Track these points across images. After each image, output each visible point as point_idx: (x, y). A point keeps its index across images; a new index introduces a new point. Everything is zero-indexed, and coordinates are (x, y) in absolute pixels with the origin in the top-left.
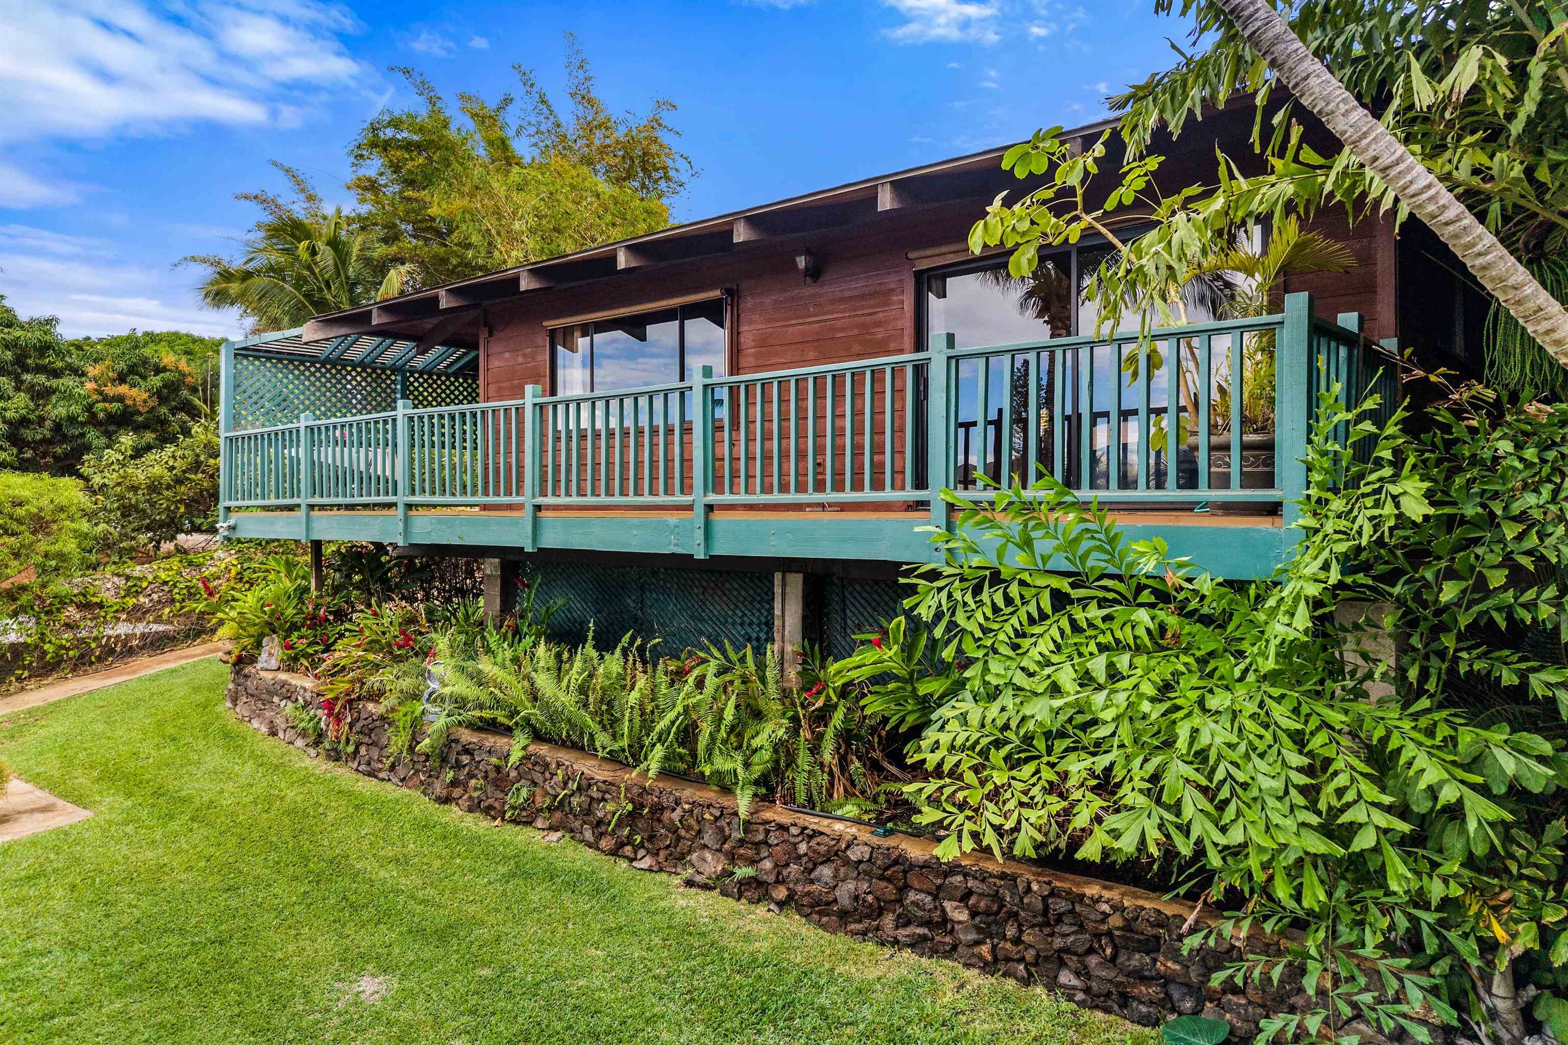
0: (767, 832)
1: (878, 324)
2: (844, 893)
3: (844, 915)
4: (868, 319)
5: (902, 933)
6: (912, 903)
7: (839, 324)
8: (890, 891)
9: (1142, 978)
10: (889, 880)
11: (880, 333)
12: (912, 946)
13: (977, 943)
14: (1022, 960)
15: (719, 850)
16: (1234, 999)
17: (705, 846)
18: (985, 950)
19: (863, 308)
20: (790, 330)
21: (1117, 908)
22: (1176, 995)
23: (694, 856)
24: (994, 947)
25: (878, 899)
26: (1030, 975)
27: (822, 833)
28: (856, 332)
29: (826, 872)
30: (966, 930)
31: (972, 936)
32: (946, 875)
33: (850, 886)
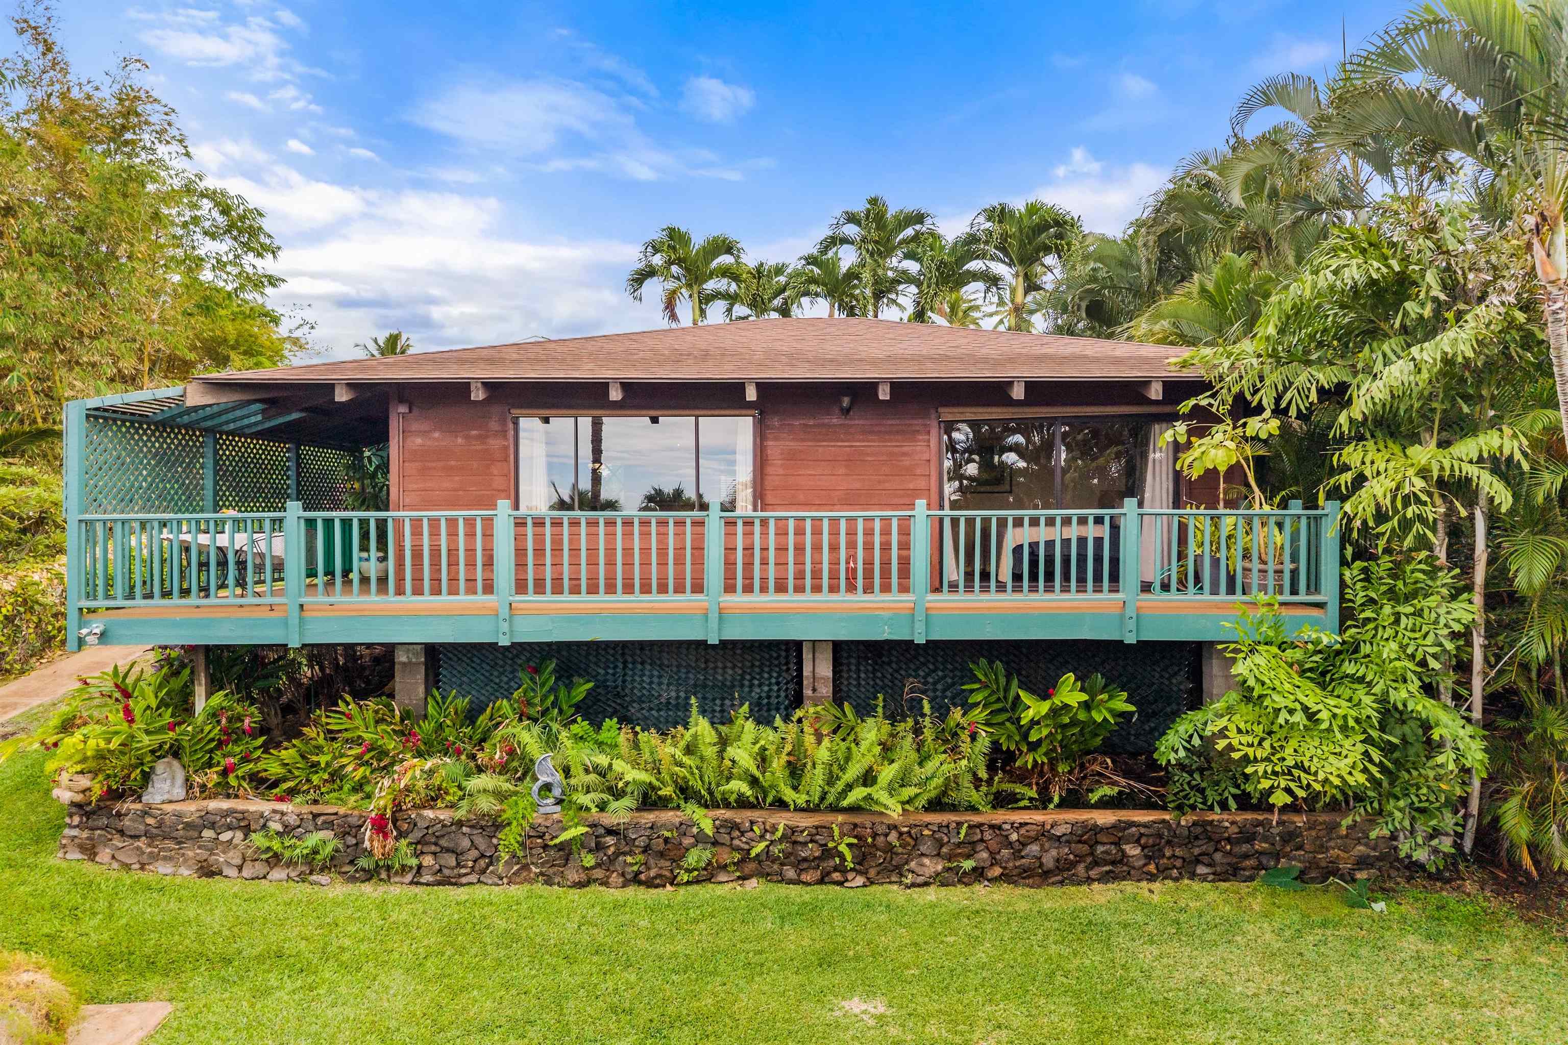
0: (982, 832)
1: (905, 454)
2: (1049, 860)
3: (1046, 874)
4: (896, 450)
5: (1093, 873)
6: (1102, 852)
7: (869, 450)
8: (1085, 848)
9: (1246, 856)
10: (1085, 842)
11: (907, 462)
12: (1099, 880)
13: (1145, 865)
14: (1174, 867)
15: (938, 855)
16: (1298, 853)
17: (922, 855)
18: (1152, 868)
19: (891, 441)
20: (820, 449)
21: (1232, 823)
22: (1265, 861)
23: (913, 864)
24: (1157, 865)
25: (1076, 856)
26: (1180, 874)
27: (1027, 824)
28: (885, 458)
29: (1034, 848)
30: (1139, 859)
31: (1141, 863)
32: (1125, 829)
33: (1054, 853)
